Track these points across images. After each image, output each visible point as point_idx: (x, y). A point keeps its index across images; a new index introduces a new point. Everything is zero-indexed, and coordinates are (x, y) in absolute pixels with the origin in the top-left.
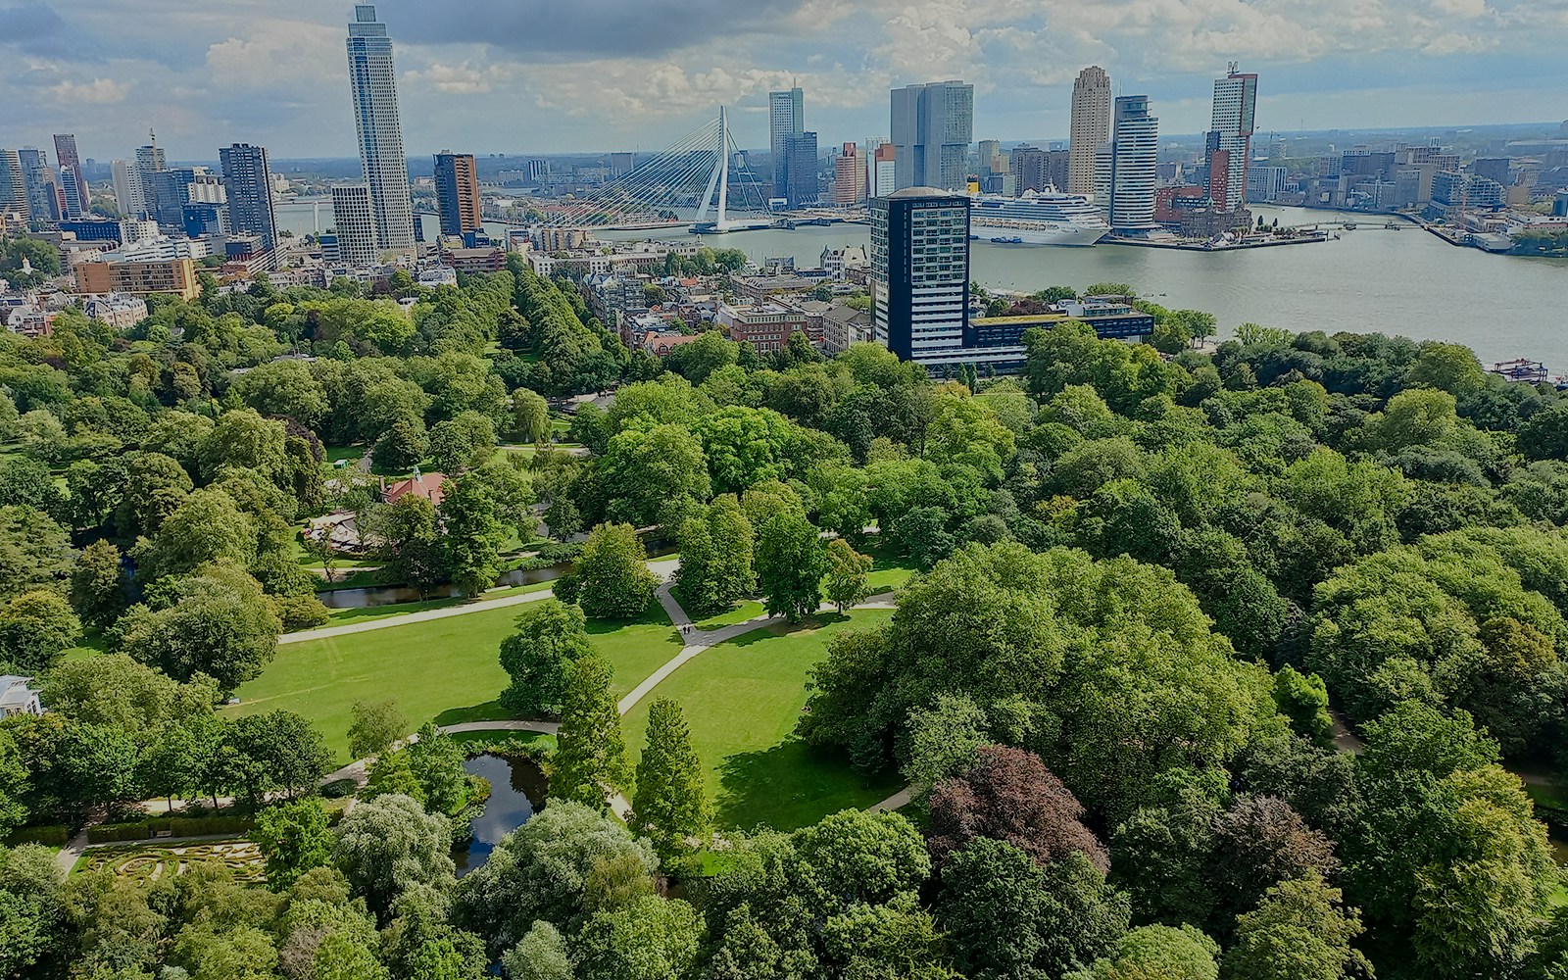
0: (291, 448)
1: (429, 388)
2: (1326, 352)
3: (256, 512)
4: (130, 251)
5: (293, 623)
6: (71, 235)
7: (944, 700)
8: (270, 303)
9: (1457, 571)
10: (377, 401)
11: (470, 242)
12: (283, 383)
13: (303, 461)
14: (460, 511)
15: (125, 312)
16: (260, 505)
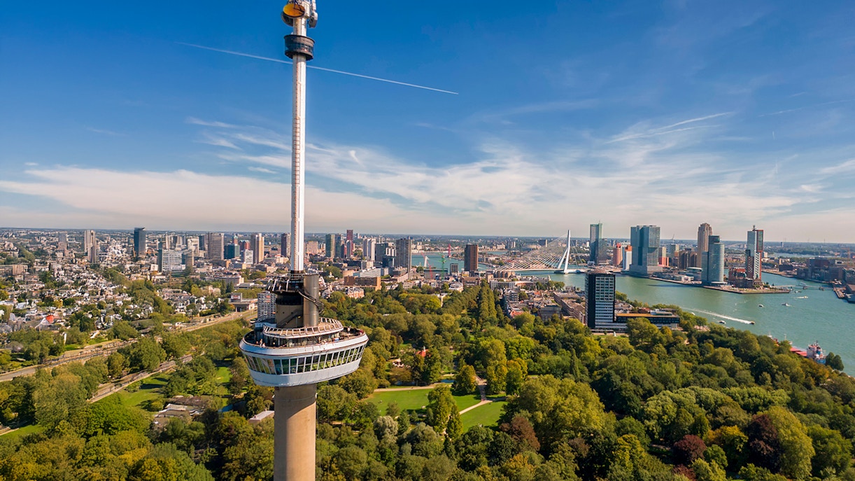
0: (392, 339)
1: (436, 325)
2: (720, 334)
3: (377, 355)
4: (364, 274)
5: (381, 386)
6: (346, 265)
7: (521, 411)
8: (401, 293)
9: (676, 396)
10: (420, 328)
11: (472, 274)
12: (395, 320)
13: (394, 343)
14: (430, 360)
15: (356, 293)
16: (379, 353)
